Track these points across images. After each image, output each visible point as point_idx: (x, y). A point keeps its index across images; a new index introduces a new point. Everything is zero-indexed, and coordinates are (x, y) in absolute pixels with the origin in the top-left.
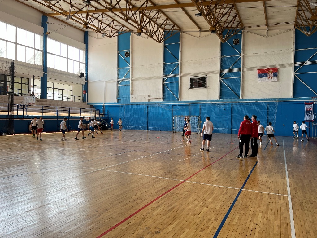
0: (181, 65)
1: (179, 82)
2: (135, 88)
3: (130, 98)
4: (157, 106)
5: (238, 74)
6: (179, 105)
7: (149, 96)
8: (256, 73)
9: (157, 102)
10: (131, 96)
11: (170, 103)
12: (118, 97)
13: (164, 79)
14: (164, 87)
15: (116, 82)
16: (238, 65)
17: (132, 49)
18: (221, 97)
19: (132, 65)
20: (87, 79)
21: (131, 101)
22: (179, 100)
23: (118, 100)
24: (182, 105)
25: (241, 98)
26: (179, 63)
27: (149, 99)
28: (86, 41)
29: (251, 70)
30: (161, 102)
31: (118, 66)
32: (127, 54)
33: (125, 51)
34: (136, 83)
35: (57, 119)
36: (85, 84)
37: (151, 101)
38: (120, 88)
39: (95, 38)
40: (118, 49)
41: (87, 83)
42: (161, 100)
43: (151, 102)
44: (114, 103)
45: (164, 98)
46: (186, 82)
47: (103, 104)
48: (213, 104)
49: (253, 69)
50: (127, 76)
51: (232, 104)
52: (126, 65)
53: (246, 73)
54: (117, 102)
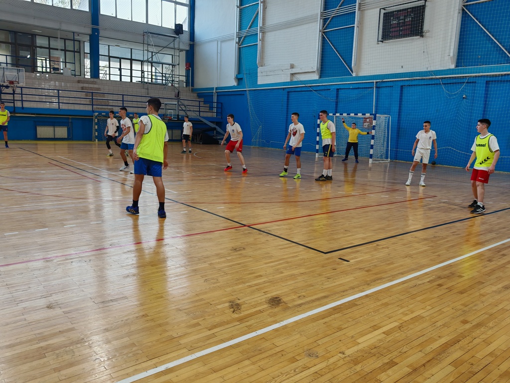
1: (356, 24)
2: (268, 50)
3: (257, 73)
4: (308, 90)
6: (352, 88)
7: (292, 67)
9: (307, 82)
10: (259, 70)
12: (239, 73)
14: (323, 41)
15: (236, 40)
18: (459, 60)
20: (192, 38)
21: (259, 82)
22: (354, 75)
23: (239, 80)
24: (360, 87)
27: (292, 74)
30: (315, 81)
31: (241, 3)
34: (270, 39)
36: (188, 49)
37: (295, 80)
38: (243, 51)
41: (192, 47)
42: (316, 77)
43: (296, 83)
44: (232, 87)
45: (323, 70)
48: (435, 83)
50: (255, 22)
54: (235, 84)
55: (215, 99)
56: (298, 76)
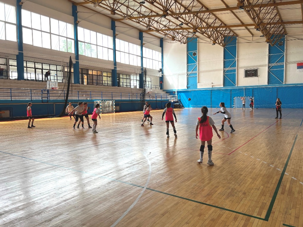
0: (238, 61)
1: (236, 73)
2: (201, 79)
3: (197, 85)
4: (219, 90)
5: (282, 66)
6: (236, 89)
7: (212, 83)
8: (296, 65)
9: (219, 88)
10: (198, 84)
11: (229, 88)
12: (188, 85)
13: (224, 71)
14: (224, 76)
15: (186, 75)
16: (282, 60)
17: (198, 51)
18: (269, 83)
19: (199, 62)
20: (162, 73)
21: (198, 88)
22: (236, 86)
23: (188, 87)
24: (239, 89)
25: (284, 83)
26: (236, 60)
27: (212, 86)
28: (162, 45)
29: (293, 63)
30: (222, 88)
31: (188, 63)
32: (195, 54)
33: (193, 52)
34: (202, 75)
35: (156, 101)
36: (161, 76)
38: (189, 79)
39: (169, 43)
40: (188, 51)
41: (162, 76)
42: (222, 86)
43: (214, 88)
44: (185, 89)
45: (224, 85)
46: (241, 73)
47: (176, 90)
48: (263, 88)
49: (294, 62)
50: (195, 69)
51: (277, 88)
52: (194, 62)
53: (288, 65)
54: (187, 88)
55: (176, 93)
56: (214, 86)
